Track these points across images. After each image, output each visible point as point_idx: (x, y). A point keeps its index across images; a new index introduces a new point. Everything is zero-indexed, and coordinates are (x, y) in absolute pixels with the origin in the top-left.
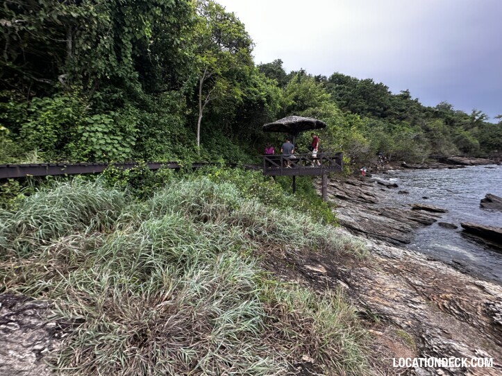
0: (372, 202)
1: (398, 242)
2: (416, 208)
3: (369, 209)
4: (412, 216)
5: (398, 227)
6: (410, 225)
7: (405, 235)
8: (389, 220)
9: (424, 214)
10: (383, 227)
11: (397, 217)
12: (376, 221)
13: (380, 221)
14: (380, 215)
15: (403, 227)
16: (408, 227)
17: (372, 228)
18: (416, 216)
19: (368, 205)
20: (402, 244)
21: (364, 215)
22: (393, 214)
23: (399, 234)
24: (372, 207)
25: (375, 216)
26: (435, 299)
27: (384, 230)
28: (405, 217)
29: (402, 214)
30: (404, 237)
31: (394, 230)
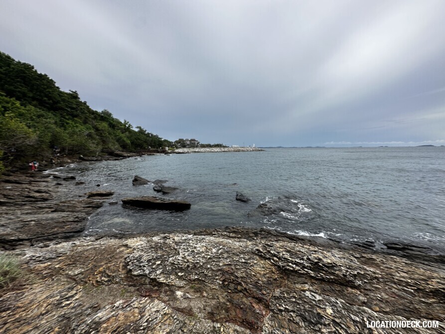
0: (45, 200)
1: (72, 234)
2: (91, 195)
3: (41, 208)
4: (86, 204)
5: (71, 219)
6: (85, 212)
7: (80, 224)
8: (63, 214)
9: (97, 200)
10: (56, 224)
11: (72, 209)
12: (47, 220)
13: (52, 219)
14: (52, 212)
15: (77, 217)
16: (83, 215)
17: (39, 230)
18: (89, 203)
19: (40, 204)
20: (76, 235)
21: (29, 218)
22: (68, 206)
23: (74, 225)
24: (44, 205)
25: (46, 215)
26: (90, 279)
27: (56, 227)
28: (80, 207)
29: (78, 205)
30: (79, 226)
31: (68, 223)
